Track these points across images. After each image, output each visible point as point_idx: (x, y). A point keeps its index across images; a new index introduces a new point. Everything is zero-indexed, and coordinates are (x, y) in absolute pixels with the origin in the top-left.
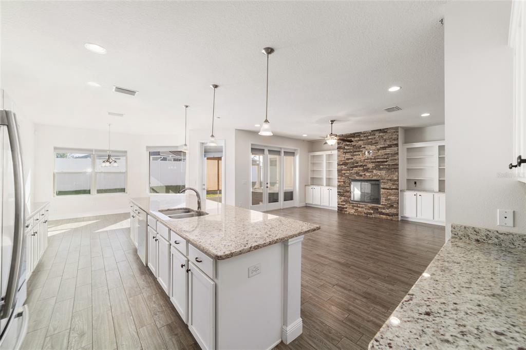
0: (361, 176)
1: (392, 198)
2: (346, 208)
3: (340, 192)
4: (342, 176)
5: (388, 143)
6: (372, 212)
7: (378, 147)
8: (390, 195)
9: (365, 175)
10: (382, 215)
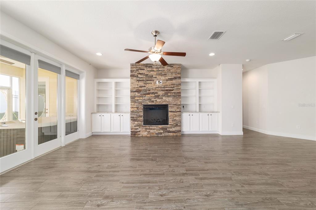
0: (153, 102)
1: (177, 118)
2: (140, 131)
3: (133, 117)
4: (135, 102)
5: (174, 75)
6: (162, 131)
7: (167, 78)
8: (176, 116)
9: (156, 101)
10: (170, 133)
